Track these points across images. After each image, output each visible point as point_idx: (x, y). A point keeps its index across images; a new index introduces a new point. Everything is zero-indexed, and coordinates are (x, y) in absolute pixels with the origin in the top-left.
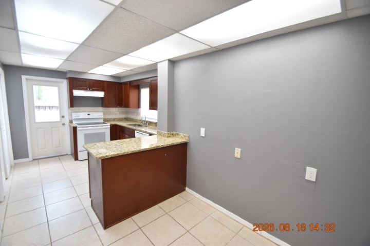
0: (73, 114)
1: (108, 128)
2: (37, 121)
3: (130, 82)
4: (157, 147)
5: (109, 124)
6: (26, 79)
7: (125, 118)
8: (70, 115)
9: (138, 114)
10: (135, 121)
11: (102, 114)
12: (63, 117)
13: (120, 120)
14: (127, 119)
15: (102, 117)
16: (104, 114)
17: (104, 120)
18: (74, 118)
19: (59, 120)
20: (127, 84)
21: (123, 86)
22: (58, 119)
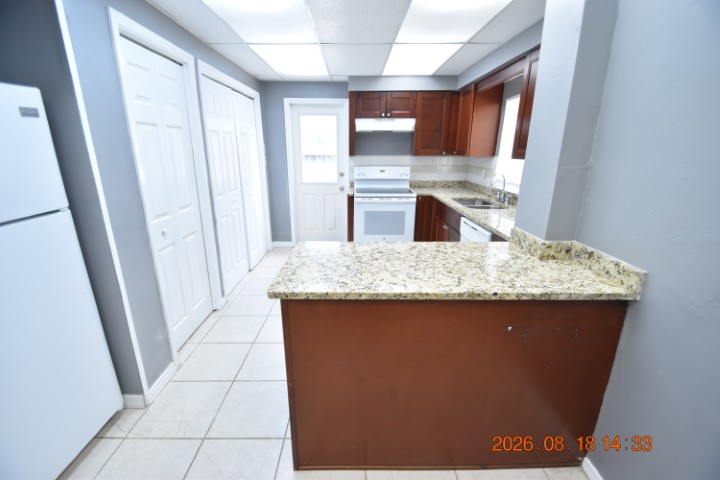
0: (355, 168)
1: (411, 203)
2: (305, 180)
3: (477, 84)
4: (472, 294)
5: (415, 195)
6: (291, 105)
7: (460, 183)
8: (352, 171)
9: (489, 172)
10: (480, 192)
11: (407, 170)
12: (342, 175)
13: (447, 186)
14: (463, 185)
15: (408, 177)
16: (412, 171)
17: (410, 186)
18: (356, 177)
19: (336, 181)
20: (470, 92)
21: (461, 99)
22: (333, 178)
